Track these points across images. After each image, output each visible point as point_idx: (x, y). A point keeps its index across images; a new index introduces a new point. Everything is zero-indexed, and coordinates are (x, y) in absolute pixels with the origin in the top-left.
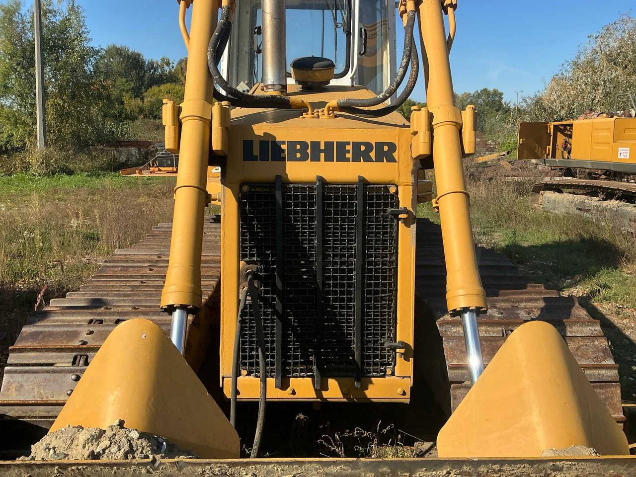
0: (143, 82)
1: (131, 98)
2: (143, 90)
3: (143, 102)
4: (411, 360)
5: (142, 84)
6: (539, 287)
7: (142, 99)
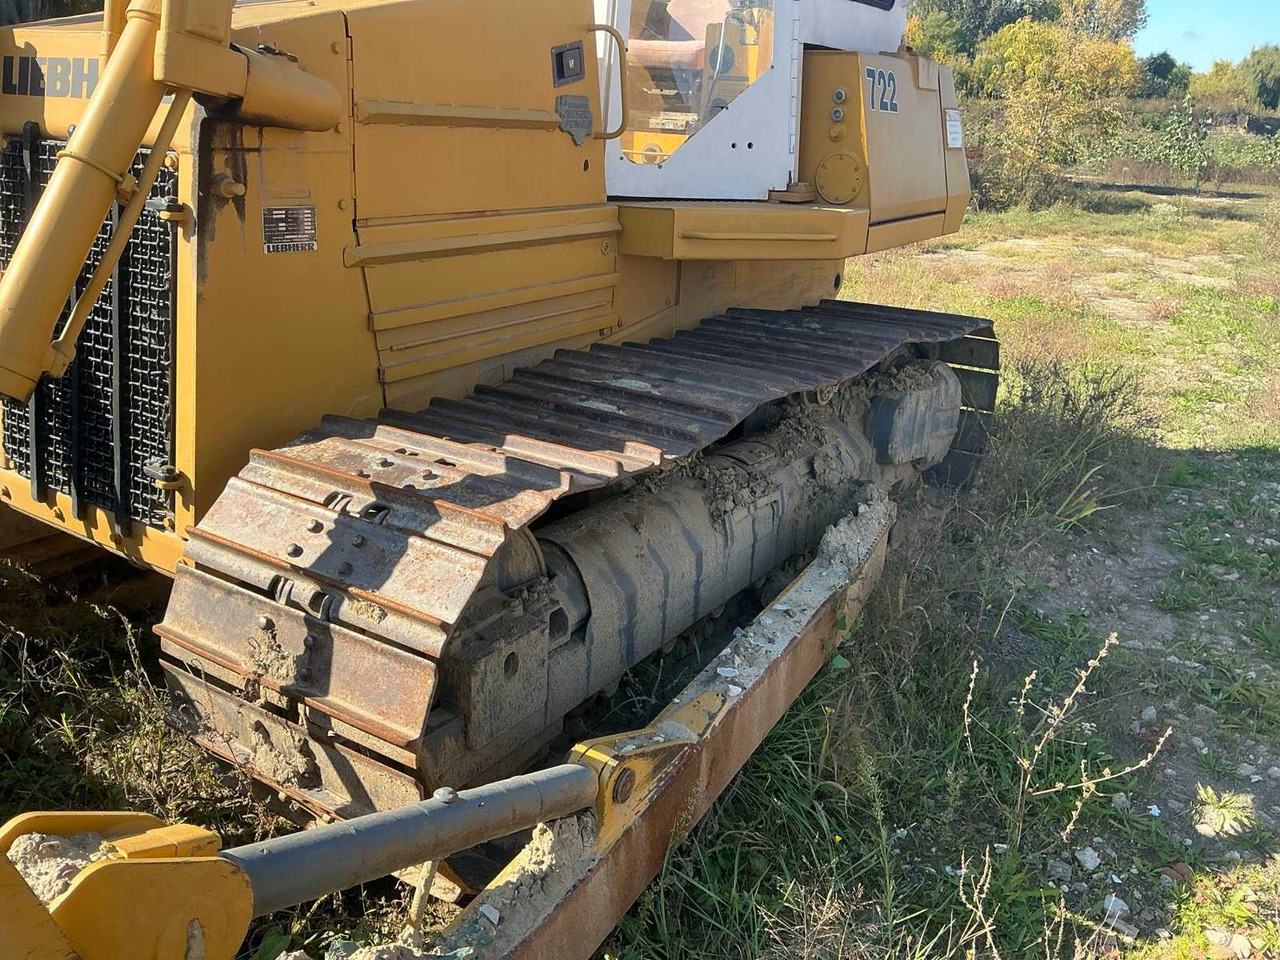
0: (983, 18)
1: (948, 53)
2: (981, 36)
3: (972, 63)
4: (192, 508)
5: (981, 24)
6: (650, 453)
7: (971, 56)
